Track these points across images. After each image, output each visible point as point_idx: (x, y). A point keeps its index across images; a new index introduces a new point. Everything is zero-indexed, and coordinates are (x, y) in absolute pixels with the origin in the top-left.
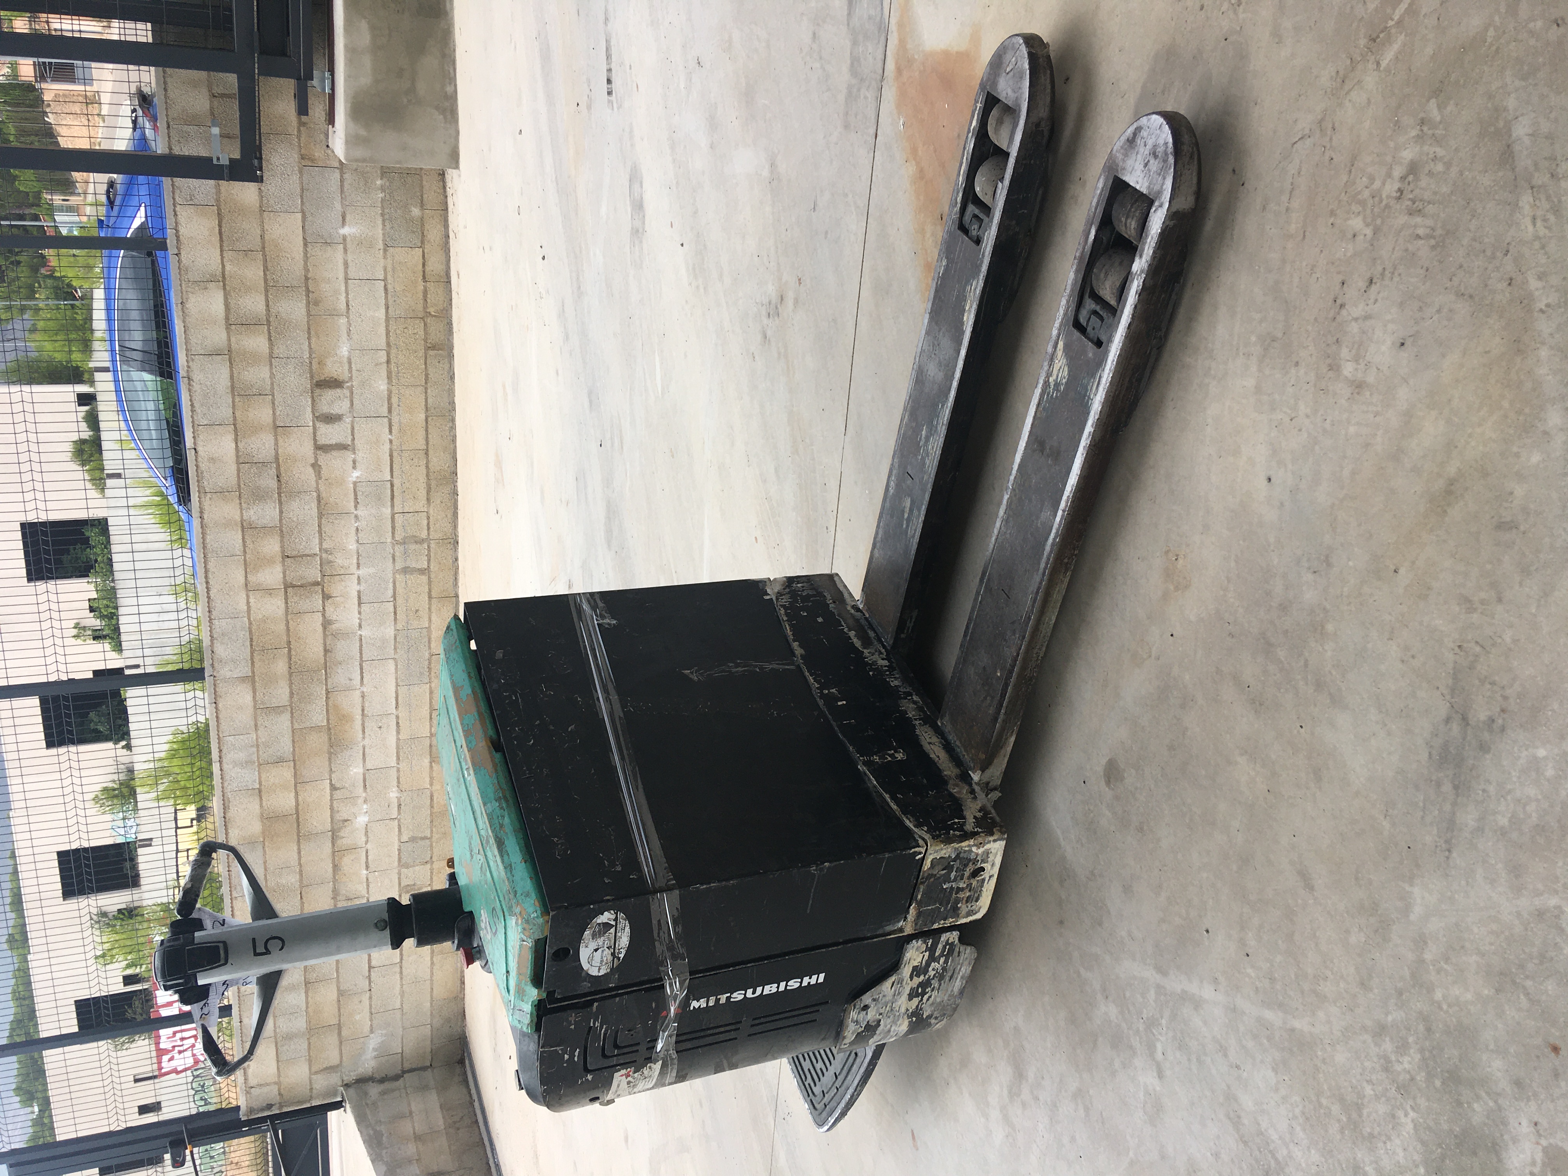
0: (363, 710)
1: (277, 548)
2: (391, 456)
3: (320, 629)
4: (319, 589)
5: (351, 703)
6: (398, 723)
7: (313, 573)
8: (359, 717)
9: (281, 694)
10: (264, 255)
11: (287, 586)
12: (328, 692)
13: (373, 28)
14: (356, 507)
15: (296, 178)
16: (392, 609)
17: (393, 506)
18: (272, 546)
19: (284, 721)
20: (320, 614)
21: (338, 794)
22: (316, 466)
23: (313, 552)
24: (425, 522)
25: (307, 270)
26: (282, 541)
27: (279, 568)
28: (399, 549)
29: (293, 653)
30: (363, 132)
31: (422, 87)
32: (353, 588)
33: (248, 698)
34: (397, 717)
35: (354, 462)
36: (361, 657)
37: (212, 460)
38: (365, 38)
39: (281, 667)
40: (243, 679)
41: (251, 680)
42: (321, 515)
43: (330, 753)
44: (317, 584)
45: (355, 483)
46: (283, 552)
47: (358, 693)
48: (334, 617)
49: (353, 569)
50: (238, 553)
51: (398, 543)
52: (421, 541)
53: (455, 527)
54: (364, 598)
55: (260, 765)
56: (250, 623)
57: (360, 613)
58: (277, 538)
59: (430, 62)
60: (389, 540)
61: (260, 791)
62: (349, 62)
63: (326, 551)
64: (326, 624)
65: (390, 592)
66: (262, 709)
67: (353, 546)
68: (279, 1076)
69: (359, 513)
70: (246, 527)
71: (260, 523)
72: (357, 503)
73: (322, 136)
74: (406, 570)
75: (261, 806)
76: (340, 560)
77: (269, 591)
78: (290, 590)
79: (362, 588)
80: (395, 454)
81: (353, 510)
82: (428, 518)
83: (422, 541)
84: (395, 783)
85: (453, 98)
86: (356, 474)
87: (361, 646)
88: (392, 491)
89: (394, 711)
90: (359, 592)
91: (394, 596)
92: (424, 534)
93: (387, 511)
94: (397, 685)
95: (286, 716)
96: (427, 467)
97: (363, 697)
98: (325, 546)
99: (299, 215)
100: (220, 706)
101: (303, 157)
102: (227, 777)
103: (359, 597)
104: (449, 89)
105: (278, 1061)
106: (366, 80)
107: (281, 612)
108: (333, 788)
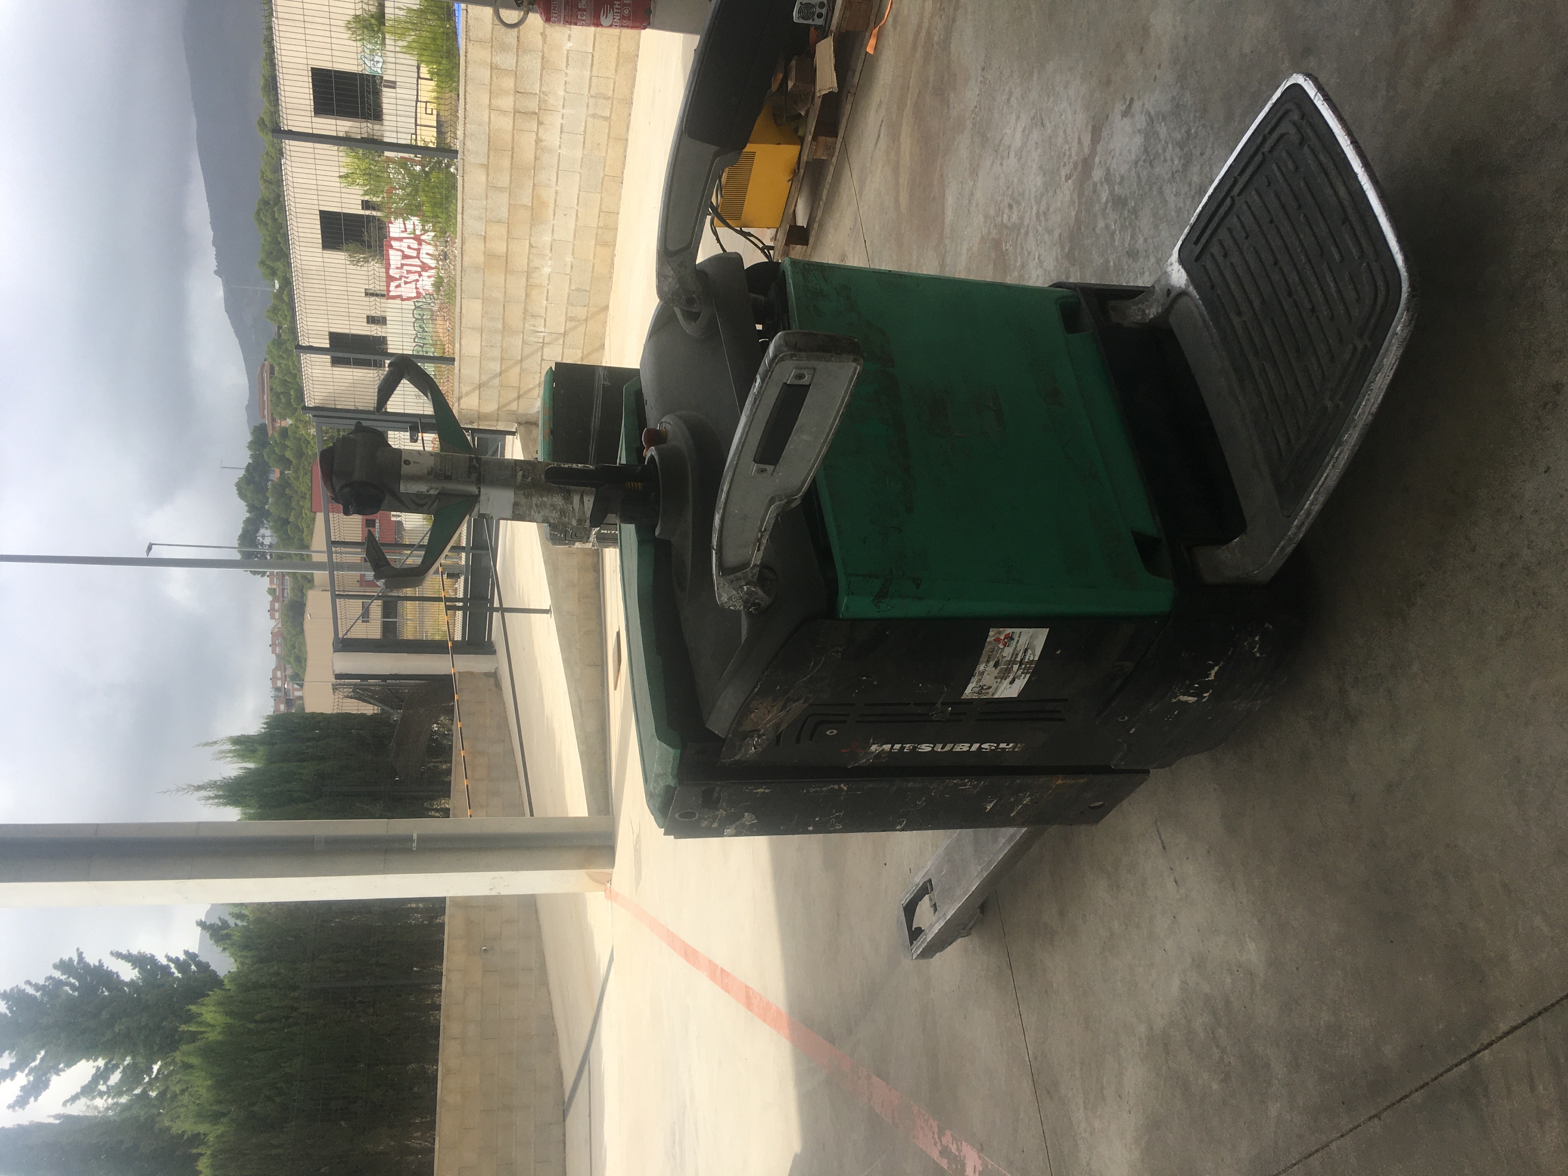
0: (555, 201)
1: (512, 84)
2: (595, 36)
3: (534, 143)
4: (536, 117)
5: (548, 195)
6: (577, 215)
7: (533, 106)
8: (552, 205)
9: (504, 180)
11: (516, 111)
12: (534, 185)
14: (567, 67)
16: (582, 140)
17: (591, 70)
18: (508, 83)
19: (504, 198)
20: (535, 134)
21: (534, 250)
22: (543, 34)
23: (534, 92)
24: (612, 86)
26: (515, 81)
27: (511, 99)
28: (592, 101)
29: (515, 155)
32: (558, 121)
33: (484, 178)
34: (577, 211)
35: (569, 36)
36: (558, 167)
37: (476, 19)
39: (506, 162)
40: (482, 165)
41: (486, 167)
42: (543, 68)
43: (531, 224)
44: (535, 113)
45: (568, 51)
46: (515, 88)
47: (553, 190)
48: (544, 138)
49: (560, 108)
50: (487, 83)
51: (592, 96)
52: (608, 98)
53: (632, 93)
54: (565, 129)
55: (486, 221)
56: (490, 130)
57: (561, 138)
58: (513, 79)
60: (586, 93)
61: (485, 237)
63: (544, 93)
64: (538, 141)
65: (583, 129)
66: (491, 187)
67: (561, 93)
68: (479, 407)
69: (568, 71)
70: (493, 67)
71: (503, 67)
72: (568, 64)
74: (594, 116)
75: (485, 246)
76: (552, 101)
77: (504, 112)
78: (517, 114)
79: (564, 122)
80: (598, 36)
81: (564, 68)
82: (615, 83)
84: (571, 252)
86: (569, 45)
87: (559, 160)
88: (593, 60)
89: (576, 207)
90: (562, 124)
91: (585, 131)
92: (610, 94)
93: (587, 74)
94: (580, 190)
95: (506, 195)
96: (619, 48)
97: (556, 193)
98: (544, 89)
100: (465, 179)
102: (465, 224)
103: (562, 128)
105: (480, 399)
107: (510, 127)
108: (531, 246)
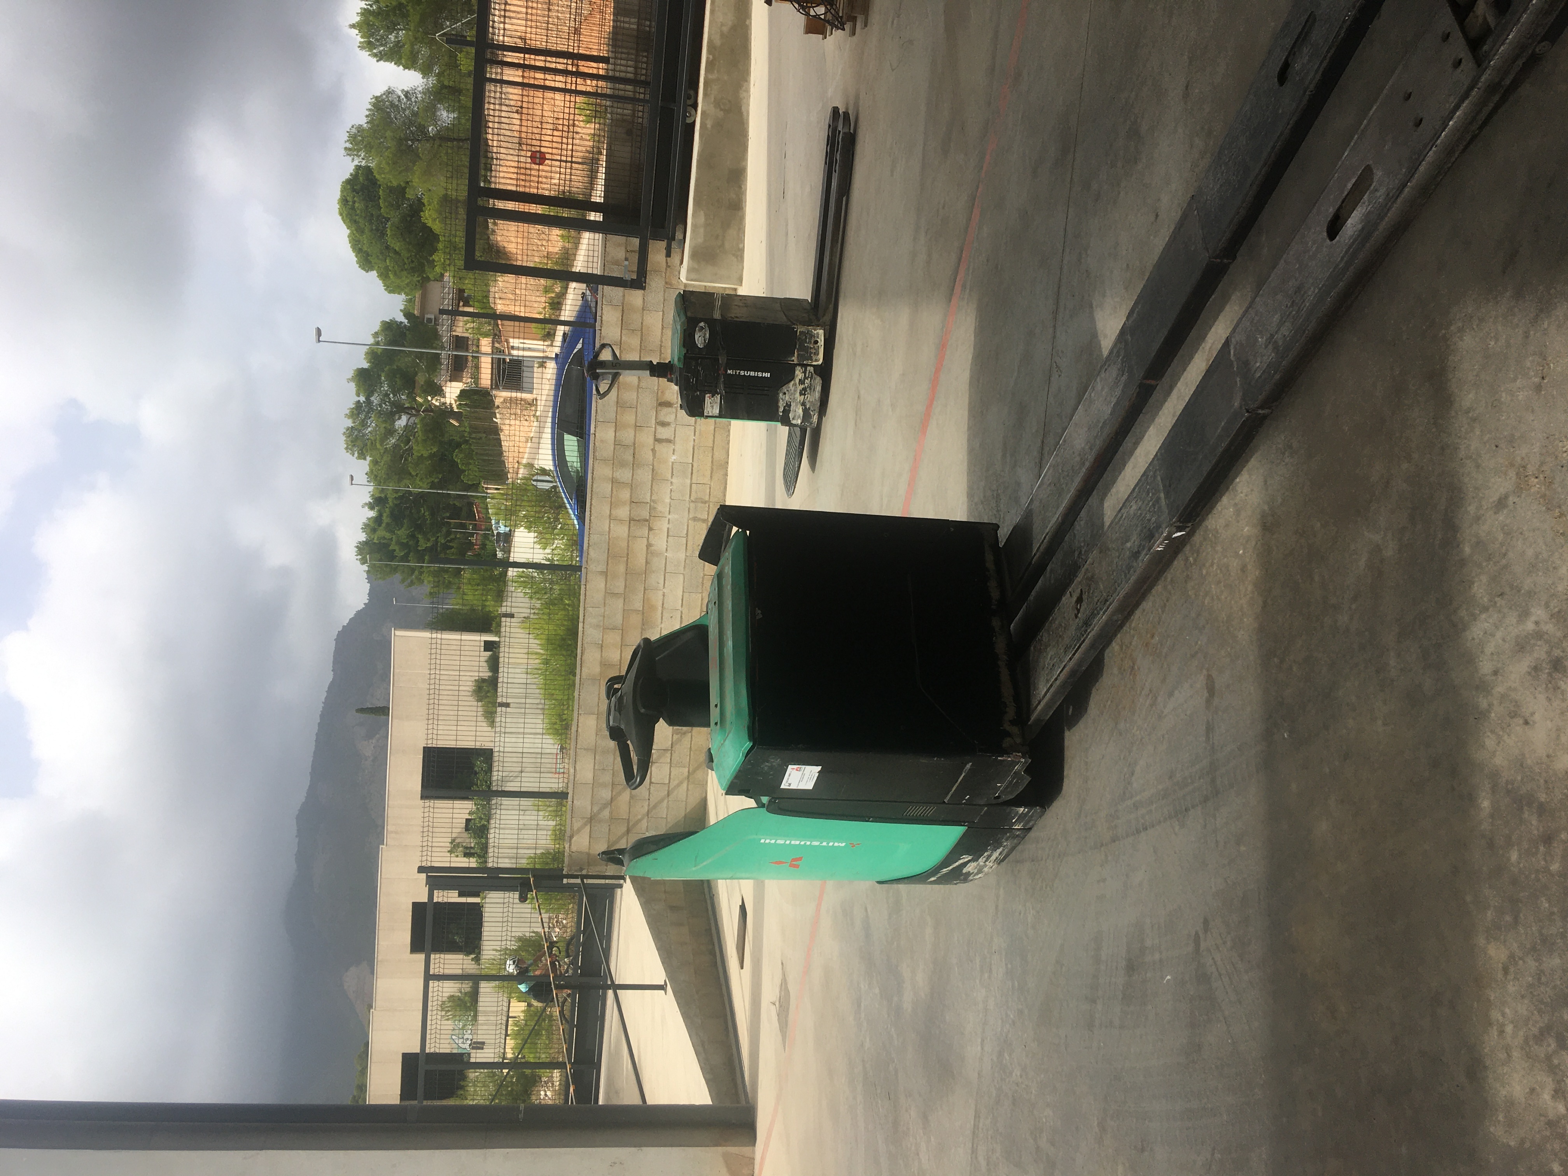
0: (663, 604)
1: (628, 496)
2: (694, 449)
3: (645, 548)
4: (647, 523)
5: (656, 599)
6: (681, 617)
7: (645, 514)
8: (660, 608)
9: (619, 585)
10: (642, 332)
11: (631, 520)
12: (645, 589)
13: (706, 215)
14: (672, 477)
15: (662, 293)
16: (685, 542)
17: (691, 478)
18: (625, 495)
19: (620, 603)
20: (645, 539)
22: (653, 450)
23: (646, 501)
24: (708, 491)
25: (662, 342)
26: (631, 493)
27: (627, 508)
28: (692, 505)
29: (629, 560)
30: (696, 266)
31: (727, 245)
32: (665, 526)
33: (603, 585)
34: (682, 612)
35: (674, 450)
36: (665, 570)
37: (602, 441)
38: (702, 219)
39: (622, 568)
40: (602, 573)
41: (605, 574)
42: (653, 479)
43: (642, 629)
44: (647, 521)
45: (673, 463)
46: (631, 499)
47: (661, 593)
48: (653, 542)
49: (667, 514)
50: (608, 496)
51: (692, 501)
53: (725, 495)
54: (671, 533)
55: (604, 629)
56: (609, 539)
57: (667, 542)
58: (629, 490)
59: (732, 232)
60: (688, 499)
61: (602, 646)
62: (693, 231)
63: (654, 501)
64: (649, 545)
65: (685, 532)
66: (610, 594)
67: (668, 500)
69: (674, 480)
70: (614, 481)
71: (622, 481)
72: (672, 475)
73: (677, 273)
74: (695, 519)
75: (601, 656)
76: (660, 507)
77: (621, 521)
78: (632, 522)
79: (670, 526)
80: (696, 448)
81: (670, 478)
82: (710, 488)
83: (705, 502)
85: (742, 250)
86: (674, 457)
87: (666, 563)
88: (692, 470)
89: (680, 608)
90: (668, 529)
91: (687, 534)
92: (707, 498)
93: (688, 481)
94: (683, 592)
95: (621, 601)
96: (712, 457)
97: (664, 596)
98: (653, 498)
99: (661, 313)
100: (588, 587)
101: (666, 283)
102: (585, 633)
103: (668, 532)
104: (741, 246)
106: (700, 240)
107: (626, 535)
